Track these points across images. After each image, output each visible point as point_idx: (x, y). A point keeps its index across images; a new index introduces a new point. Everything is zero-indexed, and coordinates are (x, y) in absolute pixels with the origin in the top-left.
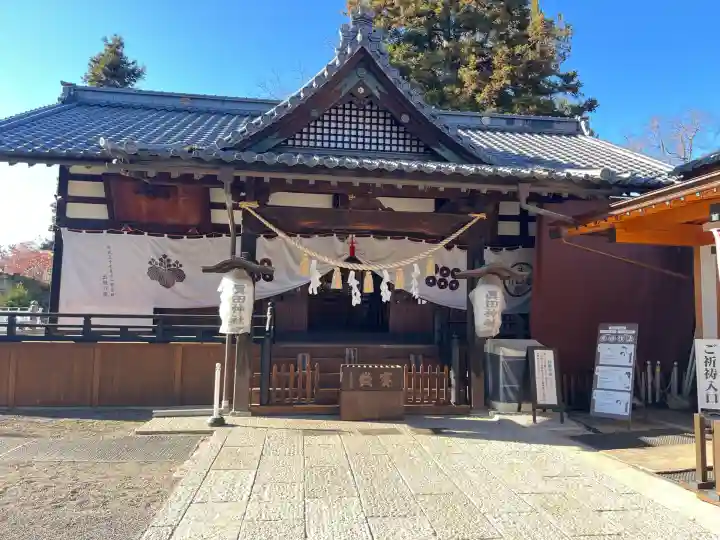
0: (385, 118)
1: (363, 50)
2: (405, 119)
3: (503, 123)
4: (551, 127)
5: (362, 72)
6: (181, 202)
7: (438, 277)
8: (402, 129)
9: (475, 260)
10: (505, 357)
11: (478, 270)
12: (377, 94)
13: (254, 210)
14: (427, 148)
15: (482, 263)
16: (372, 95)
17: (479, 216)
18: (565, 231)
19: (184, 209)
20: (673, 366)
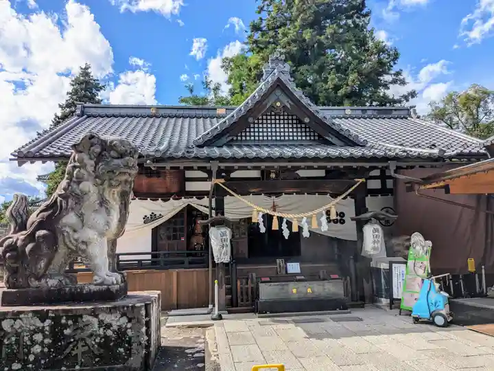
0: (292, 119)
1: (278, 78)
2: (307, 120)
3: (359, 113)
4: (390, 114)
5: (278, 92)
6: (167, 179)
7: (339, 218)
8: (303, 126)
9: (360, 208)
10: (384, 269)
11: (363, 216)
12: (289, 106)
13: (223, 184)
14: (320, 136)
15: (366, 211)
16: (284, 107)
17: (361, 180)
18: (416, 187)
19: (170, 182)
20: (482, 269)
